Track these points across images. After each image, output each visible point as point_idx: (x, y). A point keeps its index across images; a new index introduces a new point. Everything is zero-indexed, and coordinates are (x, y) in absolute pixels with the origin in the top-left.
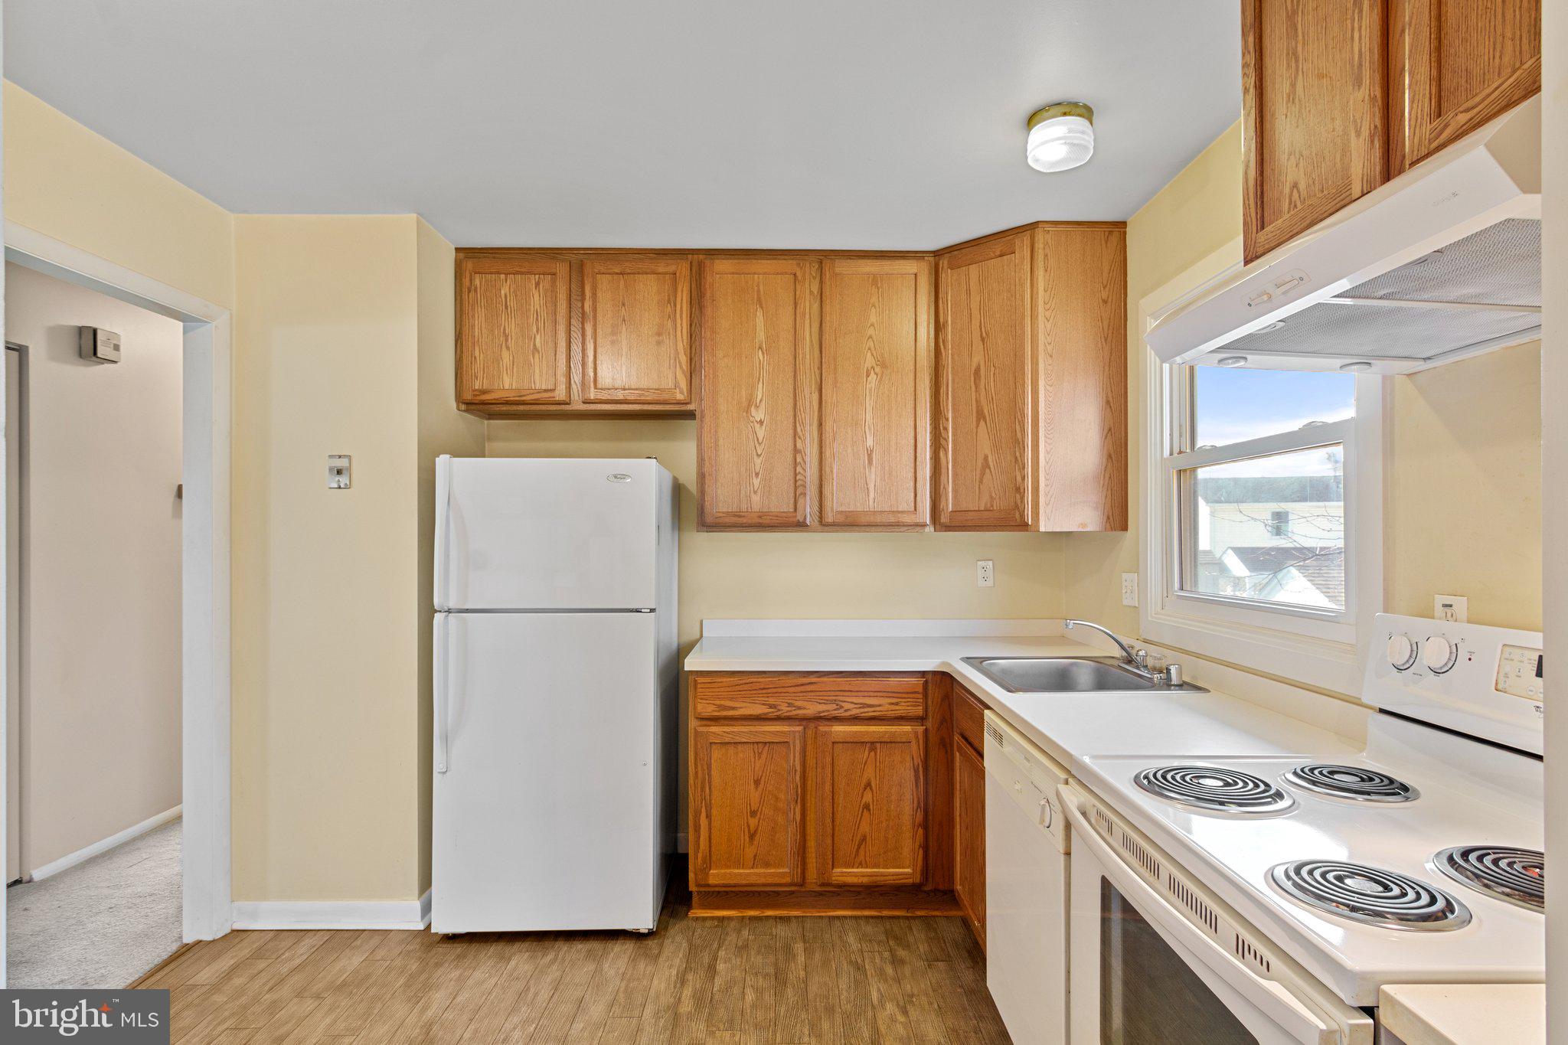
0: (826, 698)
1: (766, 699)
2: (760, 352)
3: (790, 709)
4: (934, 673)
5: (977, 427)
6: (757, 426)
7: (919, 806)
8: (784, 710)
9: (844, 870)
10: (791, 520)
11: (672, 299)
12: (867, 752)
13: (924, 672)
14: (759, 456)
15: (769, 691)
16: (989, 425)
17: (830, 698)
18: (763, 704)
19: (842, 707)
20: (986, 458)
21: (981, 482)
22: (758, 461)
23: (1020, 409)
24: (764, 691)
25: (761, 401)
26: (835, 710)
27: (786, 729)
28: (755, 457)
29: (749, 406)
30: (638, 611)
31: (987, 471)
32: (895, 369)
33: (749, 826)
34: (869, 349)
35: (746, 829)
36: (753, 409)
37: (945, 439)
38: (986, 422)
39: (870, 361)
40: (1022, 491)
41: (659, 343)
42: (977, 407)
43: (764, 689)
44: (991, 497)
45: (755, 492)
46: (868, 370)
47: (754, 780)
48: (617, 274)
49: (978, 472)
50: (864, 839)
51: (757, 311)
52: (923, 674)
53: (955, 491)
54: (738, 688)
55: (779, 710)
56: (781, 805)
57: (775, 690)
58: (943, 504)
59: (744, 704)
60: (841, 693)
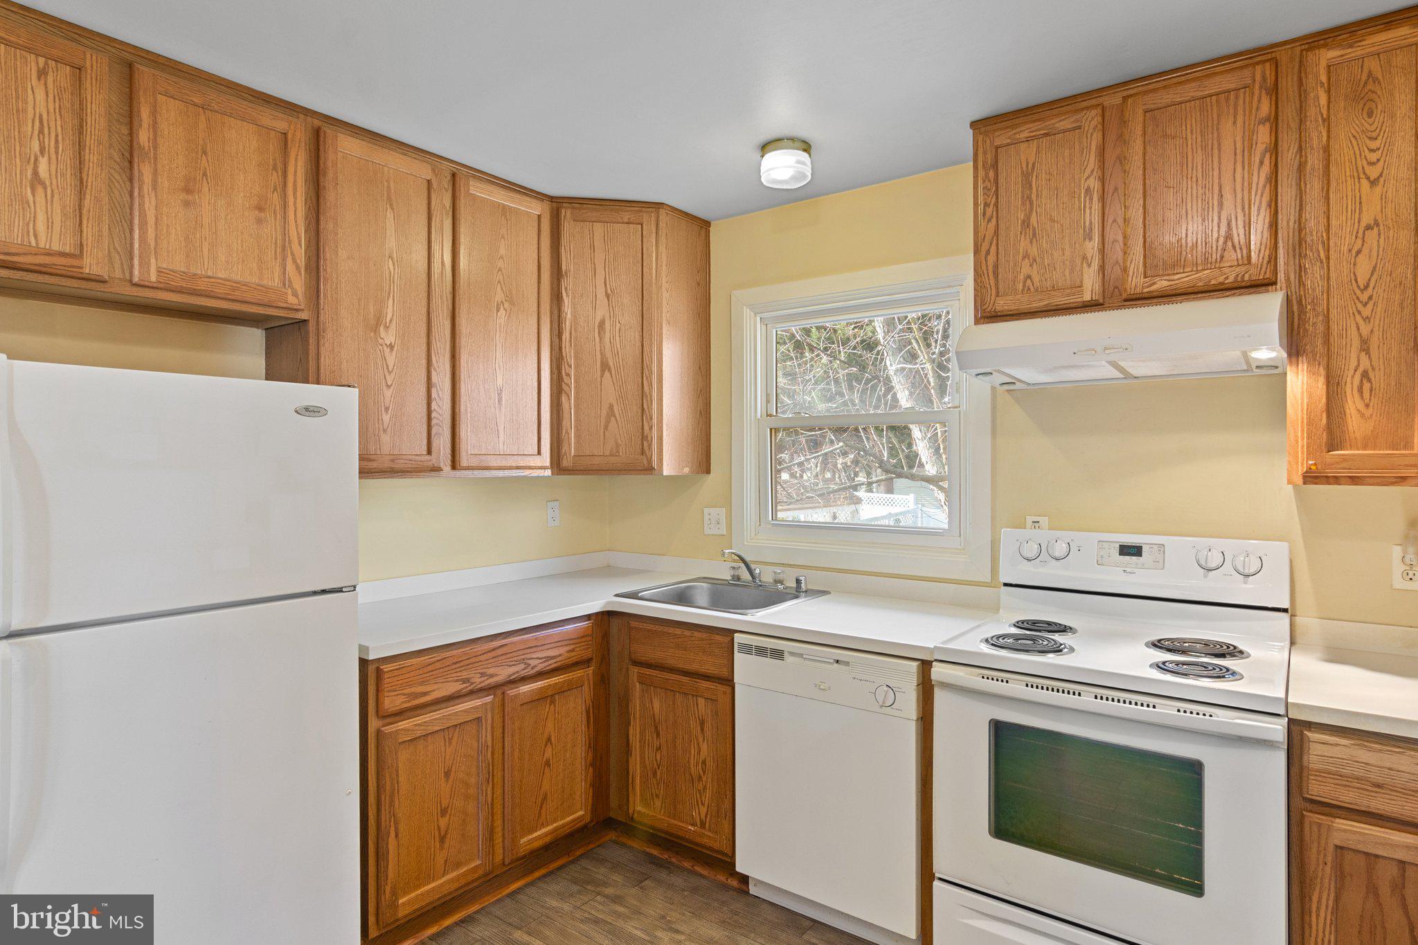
0: (515, 659)
1: (459, 674)
2: (391, 262)
3: (483, 679)
4: (597, 614)
5: (602, 376)
6: (387, 350)
7: (590, 747)
8: (478, 682)
9: (530, 837)
10: (425, 464)
11: (280, 166)
12: (548, 706)
13: (589, 615)
14: (389, 387)
15: (462, 664)
16: (614, 377)
17: (519, 658)
18: (457, 681)
19: (529, 665)
20: (611, 407)
21: (606, 428)
22: (388, 393)
23: (647, 366)
24: (458, 665)
25: (391, 321)
26: (524, 670)
27: (478, 702)
28: (385, 388)
29: (378, 324)
30: (340, 590)
31: (613, 419)
32: (522, 309)
33: (439, 829)
34: (499, 282)
35: (437, 833)
36: (382, 328)
37: (568, 385)
38: (611, 374)
39: (499, 296)
40: (649, 439)
41: (259, 221)
42: (602, 359)
43: (457, 662)
44: (617, 443)
45: (385, 431)
46: (498, 304)
47: (444, 772)
48: (195, 105)
49: (603, 420)
50: (545, 798)
51: (387, 211)
52: (589, 617)
53: (578, 436)
54: (430, 668)
55: (472, 683)
56: (472, 791)
57: (468, 662)
58: (565, 448)
59: (435, 687)
60: (528, 651)
